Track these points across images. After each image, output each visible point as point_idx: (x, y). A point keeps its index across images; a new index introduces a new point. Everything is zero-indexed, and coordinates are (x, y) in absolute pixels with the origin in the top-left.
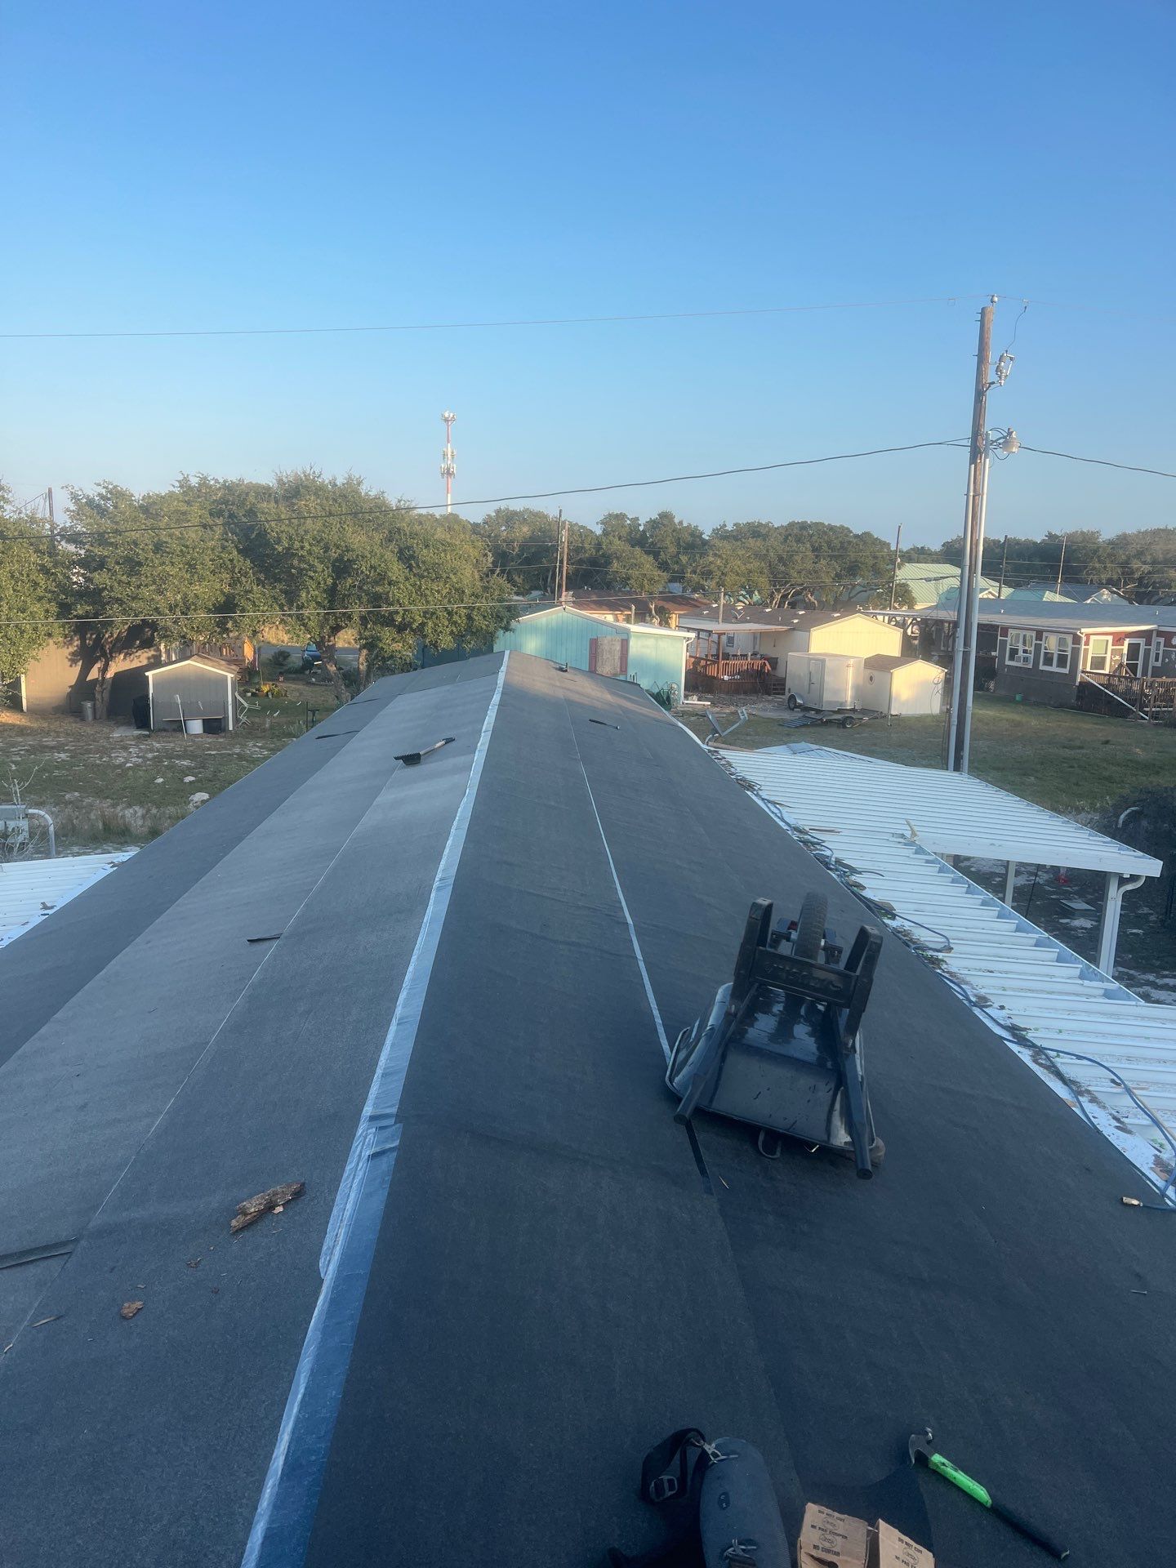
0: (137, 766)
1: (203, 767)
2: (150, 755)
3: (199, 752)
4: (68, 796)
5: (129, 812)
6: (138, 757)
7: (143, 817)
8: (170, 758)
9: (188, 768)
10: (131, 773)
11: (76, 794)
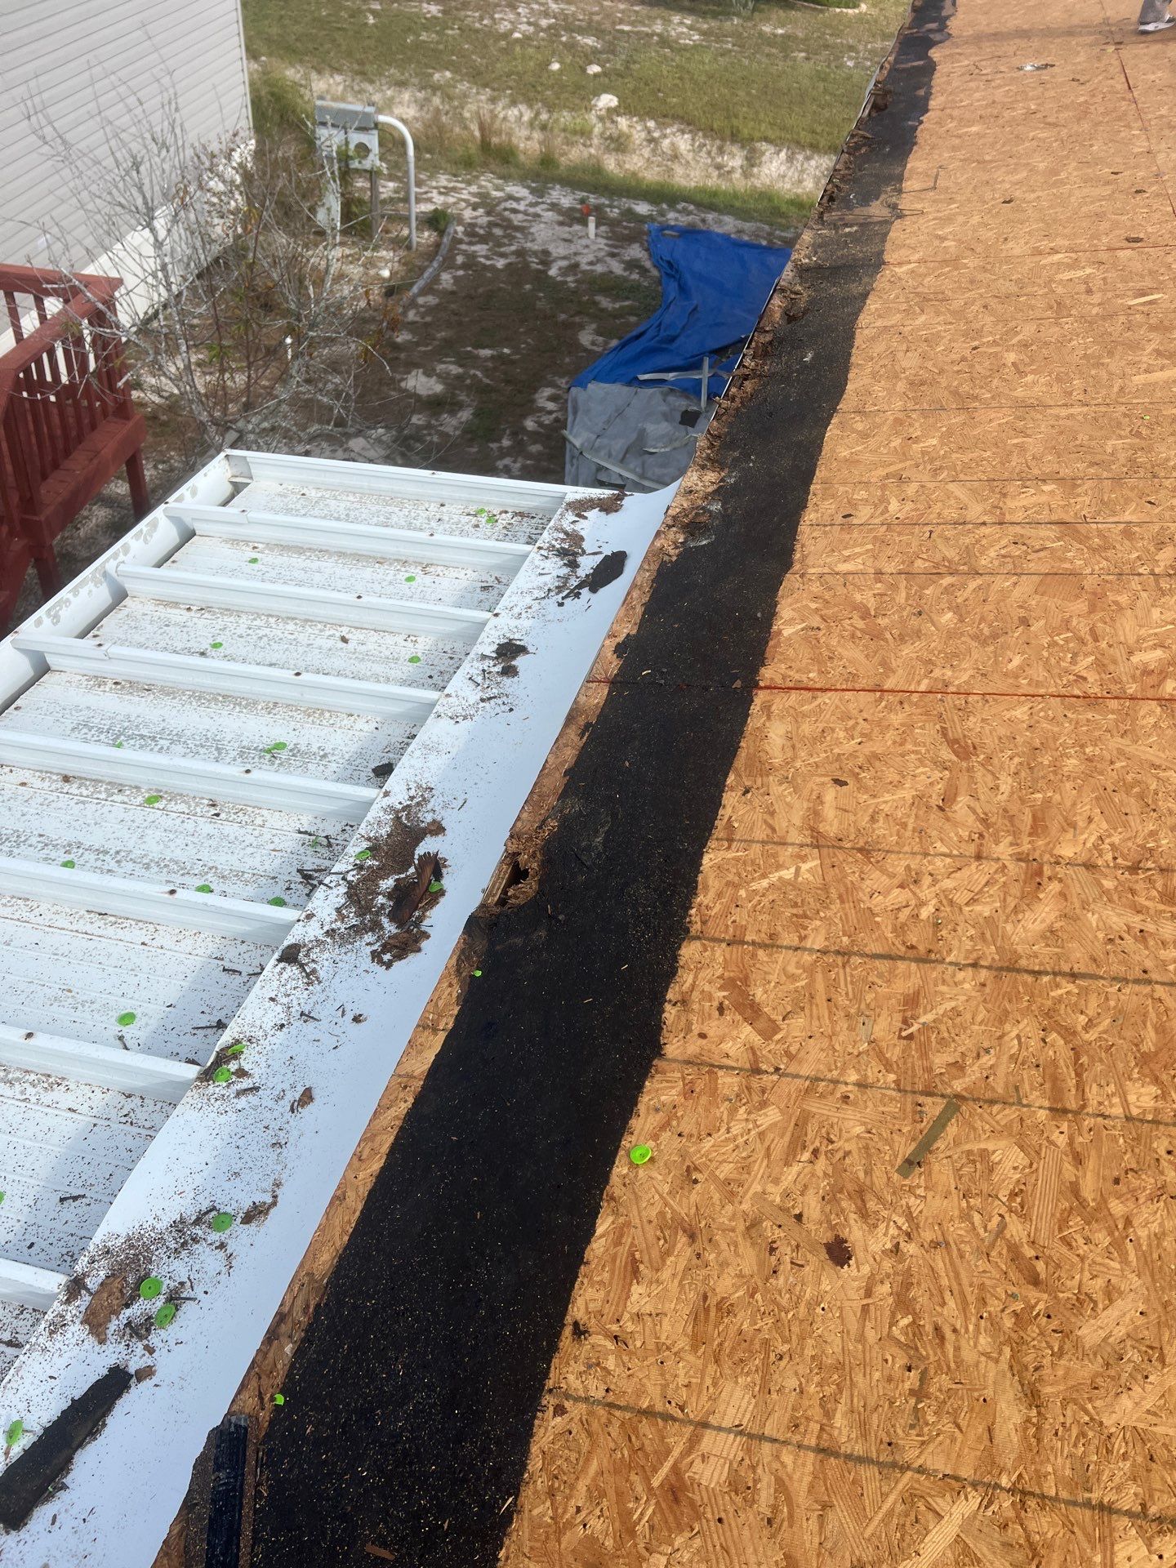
0: (527, 38)
1: (613, 52)
2: (544, 23)
3: (607, 26)
4: (437, 76)
5: (513, 113)
6: (529, 24)
7: (531, 124)
8: (570, 29)
9: (595, 51)
10: (518, 49)
11: (448, 74)
